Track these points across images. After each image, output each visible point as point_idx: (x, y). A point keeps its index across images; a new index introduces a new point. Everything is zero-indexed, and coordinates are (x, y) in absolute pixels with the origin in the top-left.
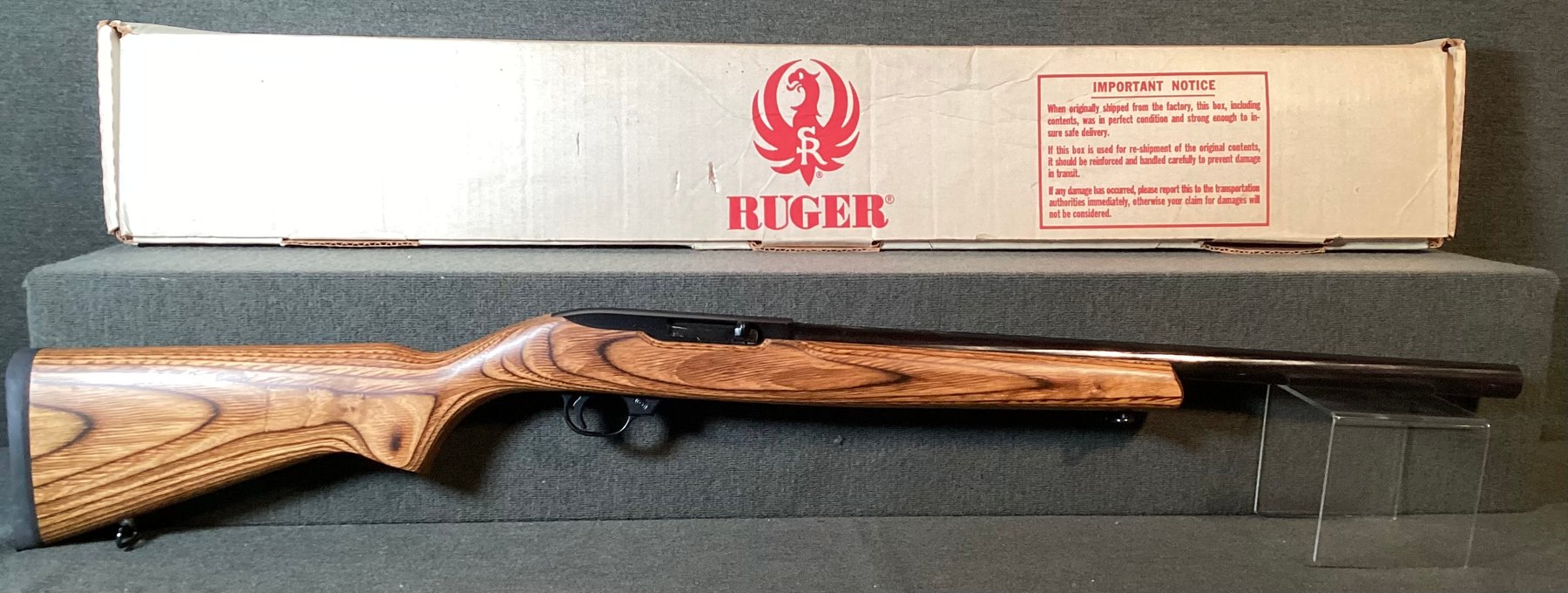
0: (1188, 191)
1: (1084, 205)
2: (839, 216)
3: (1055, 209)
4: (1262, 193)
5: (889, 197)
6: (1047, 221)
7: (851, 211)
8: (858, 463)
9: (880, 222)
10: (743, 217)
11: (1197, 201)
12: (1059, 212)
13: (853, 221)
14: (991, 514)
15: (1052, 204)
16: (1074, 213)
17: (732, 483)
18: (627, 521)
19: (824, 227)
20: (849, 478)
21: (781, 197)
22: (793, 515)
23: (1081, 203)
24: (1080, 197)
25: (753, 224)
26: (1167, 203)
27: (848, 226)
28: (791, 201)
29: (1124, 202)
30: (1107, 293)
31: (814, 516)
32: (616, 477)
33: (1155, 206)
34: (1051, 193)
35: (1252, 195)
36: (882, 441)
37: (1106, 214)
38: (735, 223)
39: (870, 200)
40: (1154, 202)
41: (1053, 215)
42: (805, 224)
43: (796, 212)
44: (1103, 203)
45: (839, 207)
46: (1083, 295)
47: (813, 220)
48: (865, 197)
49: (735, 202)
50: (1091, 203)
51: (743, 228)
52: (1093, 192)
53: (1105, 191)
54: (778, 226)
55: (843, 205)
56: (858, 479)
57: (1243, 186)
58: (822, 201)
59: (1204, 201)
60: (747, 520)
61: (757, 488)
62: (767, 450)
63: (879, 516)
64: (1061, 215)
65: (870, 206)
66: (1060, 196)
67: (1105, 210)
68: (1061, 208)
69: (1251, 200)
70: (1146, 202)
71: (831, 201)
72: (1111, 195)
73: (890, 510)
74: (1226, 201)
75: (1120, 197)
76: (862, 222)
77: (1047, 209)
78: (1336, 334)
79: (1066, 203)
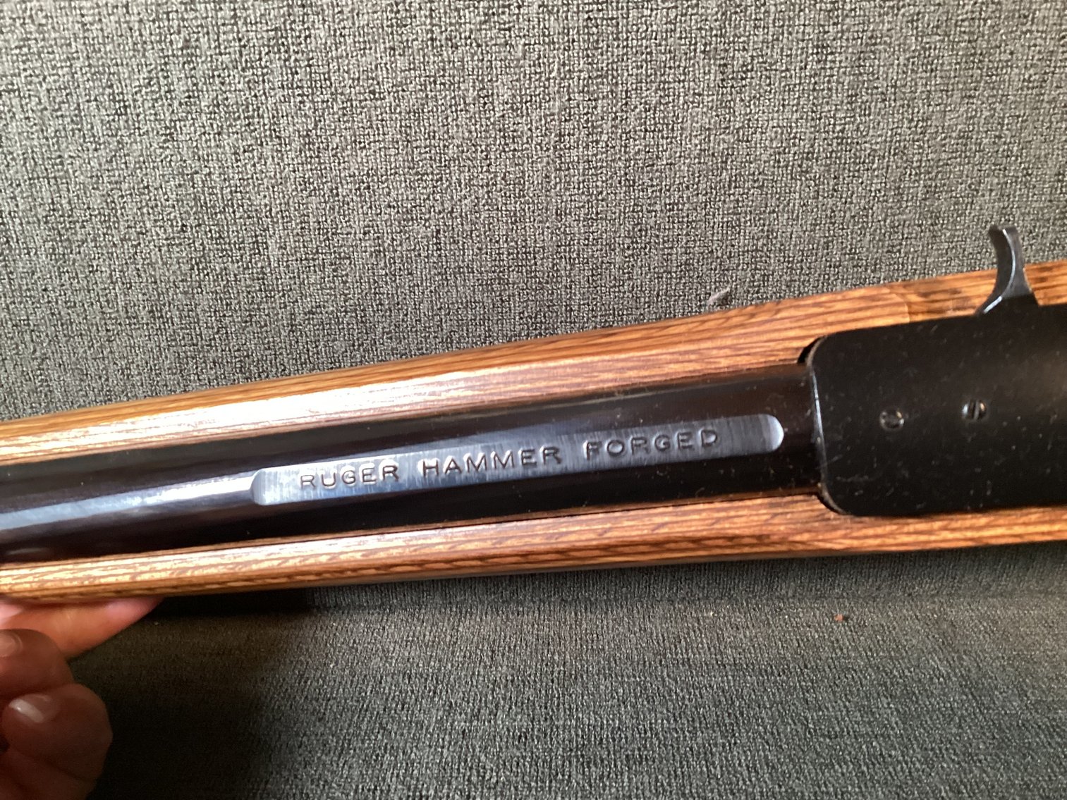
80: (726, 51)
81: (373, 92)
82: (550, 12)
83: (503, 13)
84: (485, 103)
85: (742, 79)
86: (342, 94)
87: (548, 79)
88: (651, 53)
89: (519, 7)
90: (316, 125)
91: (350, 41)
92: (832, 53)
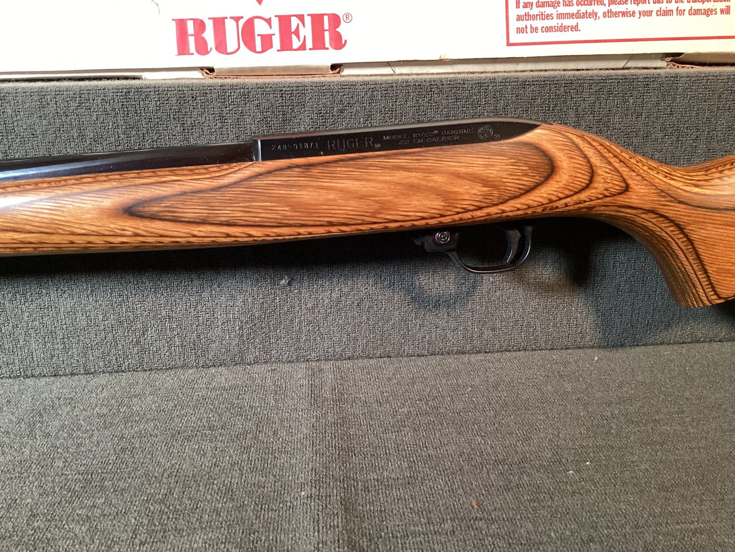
0: (659, 3)
1: (552, 18)
2: (294, 36)
3: (522, 24)
4: (733, 4)
5: (347, 16)
6: (515, 38)
7: (307, 31)
8: (309, 305)
9: (338, 43)
10: (192, 40)
11: (667, 13)
12: (526, 27)
13: (309, 44)
14: (459, 352)
15: (519, 18)
16: (542, 27)
17: (168, 332)
18: (52, 379)
19: (278, 51)
20: (301, 322)
21: (231, 18)
22: (242, 362)
23: (549, 17)
24: (548, 10)
25: (202, 49)
26: (637, 14)
27: (305, 49)
28: (241, 23)
29: (594, 15)
30: (593, 98)
31: (266, 363)
32: (32, 331)
33: (625, 19)
34: (518, 6)
35: (723, 6)
36: (334, 280)
37: (575, 28)
38: (183, 50)
39: (326, 18)
40: (624, 14)
41: (520, 30)
42: (259, 48)
43: (247, 33)
44: (571, 16)
45: (293, 29)
46: (565, 102)
47: (267, 43)
48: (321, 16)
49: (181, 24)
50: (561, 16)
51: (193, 54)
52: (561, 4)
53: (575, 3)
54: (229, 51)
55: (298, 24)
56: (310, 322)
58: (275, 22)
59: (675, 12)
60: (190, 371)
61: (198, 336)
62: (206, 294)
63: (336, 360)
64: (529, 30)
65: (326, 26)
66: (527, 10)
67: (574, 25)
68: (528, 23)
69: (722, 11)
70: (616, 15)
71: (285, 21)
72: (580, 7)
73: (349, 354)
74: (697, 12)
75: (590, 9)
76: (318, 44)
77: (514, 24)
79: (534, 17)
80: (183, 118)
81: (33, 134)
82: (107, 102)
83: (87, 102)
84: (82, 139)
85: (192, 129)
86: (20, 135)
87: (109, 129)
88: (151, 119)
89: (93, 100)
90: (9, 148)
91: (22, 114)
92: (226, 119)
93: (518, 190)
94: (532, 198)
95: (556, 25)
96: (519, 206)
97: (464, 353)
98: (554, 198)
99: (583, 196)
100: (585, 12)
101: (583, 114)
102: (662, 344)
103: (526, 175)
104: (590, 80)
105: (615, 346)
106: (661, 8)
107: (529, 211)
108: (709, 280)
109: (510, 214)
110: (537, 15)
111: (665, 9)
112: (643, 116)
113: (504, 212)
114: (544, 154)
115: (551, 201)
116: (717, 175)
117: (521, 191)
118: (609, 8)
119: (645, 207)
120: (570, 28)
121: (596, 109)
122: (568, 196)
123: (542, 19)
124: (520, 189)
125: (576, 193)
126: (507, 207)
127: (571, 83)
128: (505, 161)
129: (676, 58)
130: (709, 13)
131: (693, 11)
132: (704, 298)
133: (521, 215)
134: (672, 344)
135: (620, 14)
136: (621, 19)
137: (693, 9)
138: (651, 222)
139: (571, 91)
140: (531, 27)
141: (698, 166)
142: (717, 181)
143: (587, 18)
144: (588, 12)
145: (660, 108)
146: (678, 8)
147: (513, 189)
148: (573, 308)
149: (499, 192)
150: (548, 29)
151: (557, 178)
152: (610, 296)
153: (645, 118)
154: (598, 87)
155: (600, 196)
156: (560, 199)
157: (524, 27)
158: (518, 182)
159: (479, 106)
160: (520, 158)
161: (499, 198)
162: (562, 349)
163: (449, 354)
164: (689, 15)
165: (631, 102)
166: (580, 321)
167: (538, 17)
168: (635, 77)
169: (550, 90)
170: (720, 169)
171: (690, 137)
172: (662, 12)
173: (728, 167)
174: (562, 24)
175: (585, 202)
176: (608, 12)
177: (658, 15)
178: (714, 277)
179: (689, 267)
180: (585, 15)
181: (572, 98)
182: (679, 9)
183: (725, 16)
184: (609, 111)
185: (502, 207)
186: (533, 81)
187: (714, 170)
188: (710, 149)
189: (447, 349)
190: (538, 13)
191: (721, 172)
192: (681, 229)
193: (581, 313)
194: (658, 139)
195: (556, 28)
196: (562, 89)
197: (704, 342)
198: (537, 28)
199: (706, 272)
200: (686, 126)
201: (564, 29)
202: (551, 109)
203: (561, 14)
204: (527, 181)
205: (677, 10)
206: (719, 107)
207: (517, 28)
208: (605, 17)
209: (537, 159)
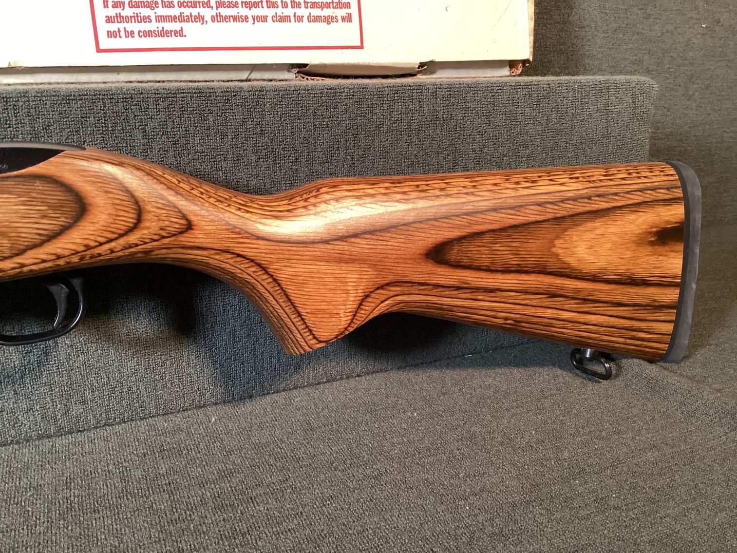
0: (274, 7)
1: (151, 21)
3: (113, 27)
4: (354, 10)
6: (105, 43)
11: (284, 19)
12: (119, 31)
15: (109, 20)
16: (139, 31)
23: (146, 19)
24: (145, 12)
26: (250, 19)
29: (200, 19)
33: (237, 24)
34: (106, 6)
35: (343, 12)
37: (180, 33)
40: (235, 19)
41: (111, 34)
44: (173, 19)
46: (127, 120)
50: (159, 19)
53: (176, 4)
57: (333, 2)
59: (292, 18)
64: (122, 33)
66: (118, 10)
67: (178, 29)
68: (121, 26)
69: (343, 19)
70: (226, 19)
72: (182, 9)
74: (317, 19)
75: (195, 11)
77: (103, 28)
78: (450, 158)
79: (128, 19)
93: (37, 237)
94: (60, 245)
95: (157, 29)
96: (44, 257)
97: (49, 437)
98: (93, 244)
99: (132, 238)
100: (189, 15)
101: (154, 135)
102: (295, 388)
103: (44, 217)
104: (155, 94)
105: (242, 399)
106: (276, 13)
107: (61, 262)
108: (305, 323)
109: (34, 267)
110: (131, 17)
111: (282, 15)
112: (230, 137)
113: (23, 265)
114: (68, 189)
115: (88, 247)
116: (302, 204)
117: (43, 238)
118: (218, 12)
119: (216, 246)
120: (173, 33)
121: (169, 130)
122: (110, 241)
123: (138, 22)
124: (39, 234)
125: (121, 236)
126: (27, 259)
127: (131, 98)
128: (12, 200)
129: (302, 69)
130: (330, 20)
131: (312, 18)
132: (303, 344)
133: (51, 267)
134: (306, 386)
135: (231, 18)
136: (232, 24)
137: (312, 15)
138: (228, 263)
139: (133, 107)
140: (125, 31)
141: (282, 195)
142: (302, 210)
143: (192, 22)
144: (193, 15)
145: (248, 127)
146: (295, 13)
147: (30, 236)
148: (184, 364)
149: (9, 240)
150: (148, 34)
151: (90, 218)
152: (226, 344)
153: (232, 139)
154: (166, 103)
155: (156, 237)
156: (101, 244)
157: (117, 30)
158: (36, 226)
159: (10, 127)
160: (34, 195)
161: (11, 248)
162: (178, 412)
163: (28, 441)
164: (309, 21)
165: (211, 119)
166: (195, 377)
167: (133, 19)
168: (212, 91)
169: (105, 107)
170: (305, 196)
171: (288, 159)
172: (278, 18)
173: (314, 194)
174: (163, 28)
175: (137, 245)
176: (217, 16)
177: (274, 22)
178: (310, 320)
179: (281, 311)
180: (189, 19)
181: (135, 116)
182: (297, 15)
183: (346, 24)
184: (186, 131)
185: (20, 260)
186: (80, 95)
187: (298, 199)
188: (313, 172)
189: (23, 435)
190: (132, 15)
191: (306, 200)
192: (264, 269)
193: (194, 367)
194: (251, 163)
195: (157, 33)
196: (120, 105)
197: (342, 379)
198: (132, 33)
199: (300, 315)
200: (281, 147)
201: (166, 33)
202: (110, 129)
203: (161, 16)
204: (48, 225)
205: (295, 16)
206: (315, 125)
207: (108, 32)
208: (214, 22)
209: (58, 196)
